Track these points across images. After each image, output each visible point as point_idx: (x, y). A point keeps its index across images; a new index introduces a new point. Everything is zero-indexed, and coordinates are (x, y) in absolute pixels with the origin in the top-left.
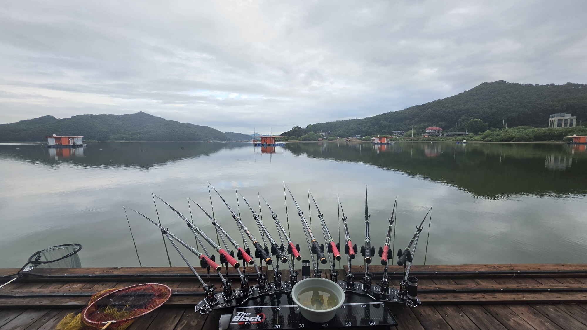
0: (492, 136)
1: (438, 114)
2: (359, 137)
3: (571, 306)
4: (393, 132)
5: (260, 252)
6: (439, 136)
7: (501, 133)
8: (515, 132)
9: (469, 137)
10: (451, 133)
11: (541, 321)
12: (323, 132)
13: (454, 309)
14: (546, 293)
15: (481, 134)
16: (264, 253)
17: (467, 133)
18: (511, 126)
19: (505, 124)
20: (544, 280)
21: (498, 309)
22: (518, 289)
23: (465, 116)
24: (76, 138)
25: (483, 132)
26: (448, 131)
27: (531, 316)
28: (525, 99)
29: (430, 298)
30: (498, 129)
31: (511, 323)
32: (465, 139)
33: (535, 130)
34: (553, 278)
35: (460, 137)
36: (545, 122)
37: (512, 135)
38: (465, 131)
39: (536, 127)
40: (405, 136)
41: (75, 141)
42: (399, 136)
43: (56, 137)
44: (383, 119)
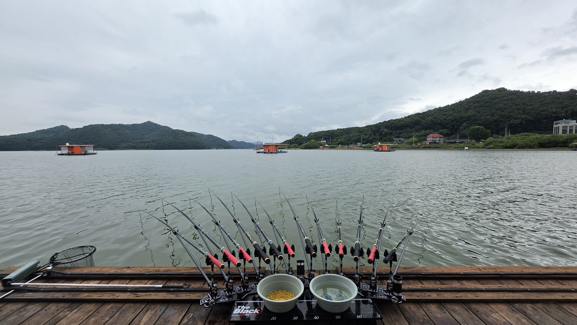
0: (495, 143)
1: (439, 121)
2: (360, 145)
3: (549, 305)
4: (394, 139)
5: (259, 251)
6: (440, 144)
7: (504, 140)
8: (518, 139)
9: (471, 144)
10: (453, 141)
11: (518, 318)
12: (324, 140)
13: (437, 306)
14: (526, 293)
15: (484, 141)
16: (262, 253)
17: (469, 141)
18: (514, 132)
19: (508, 131)
20: (526, 281)
21: (479, 307)
22: (499, 289)
23: (467, 123)
24: (87, 146)
25: (486, 139)
26: (450, 139)
27: (509, 313)
28: (527, 106)
29: (415, 296)
30: (500, 136)
31: (490, 319)
32: (467, 147)
33: (538, 137)
34: (535, 280)
35: (462, 145)
36: (549, 129)
37: (515, 142)
38: (467, 138)
39: (540, 134)
40: (406, 143)
41: (86, 149)
42: (400, 144)
43: (69, 145)
44: (384, 127)
